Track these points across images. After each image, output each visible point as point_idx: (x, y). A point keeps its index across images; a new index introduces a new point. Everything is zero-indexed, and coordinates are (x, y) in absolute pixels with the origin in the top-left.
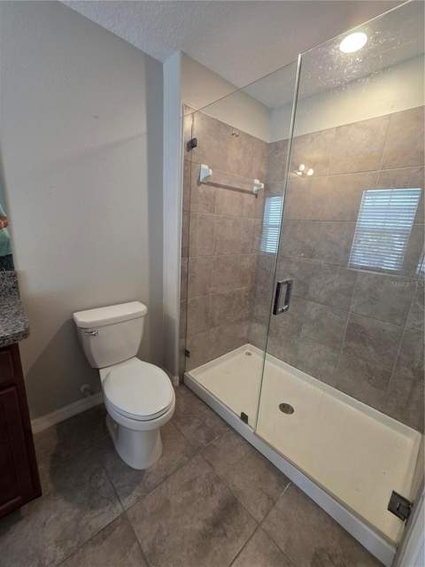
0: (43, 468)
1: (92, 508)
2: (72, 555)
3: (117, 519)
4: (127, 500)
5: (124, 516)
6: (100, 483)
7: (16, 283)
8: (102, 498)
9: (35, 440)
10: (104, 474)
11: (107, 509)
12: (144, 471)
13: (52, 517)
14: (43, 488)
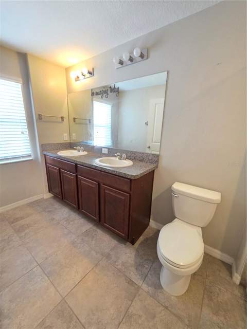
0: (141, 239)
1: (136, 269)
2: (120, 272)
3: (136, 285)
4: (145, 285)
5: (139, 288)
6: (146, 266)
7: (158, 159)
8: (141, 271)
9: (148, 228)
10: (150, 265)
11: (138, 277)
12: (162, 288)
13: (129, 254)
14: (135, 244)
